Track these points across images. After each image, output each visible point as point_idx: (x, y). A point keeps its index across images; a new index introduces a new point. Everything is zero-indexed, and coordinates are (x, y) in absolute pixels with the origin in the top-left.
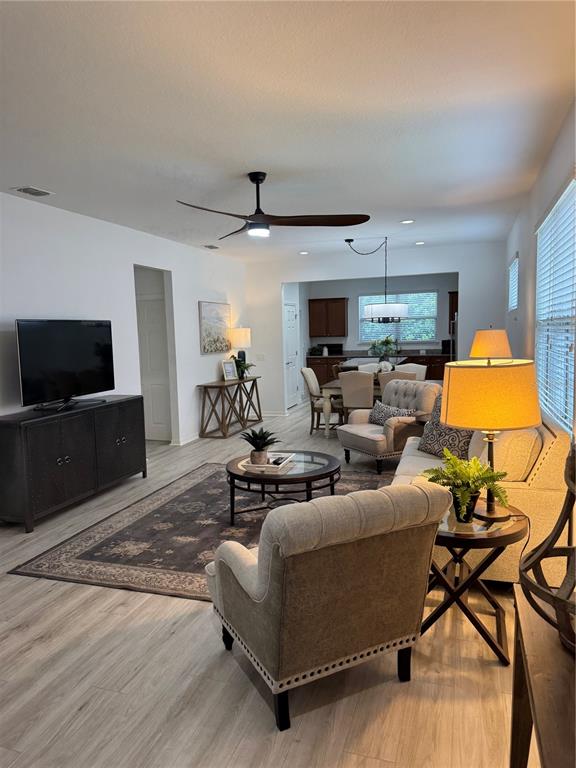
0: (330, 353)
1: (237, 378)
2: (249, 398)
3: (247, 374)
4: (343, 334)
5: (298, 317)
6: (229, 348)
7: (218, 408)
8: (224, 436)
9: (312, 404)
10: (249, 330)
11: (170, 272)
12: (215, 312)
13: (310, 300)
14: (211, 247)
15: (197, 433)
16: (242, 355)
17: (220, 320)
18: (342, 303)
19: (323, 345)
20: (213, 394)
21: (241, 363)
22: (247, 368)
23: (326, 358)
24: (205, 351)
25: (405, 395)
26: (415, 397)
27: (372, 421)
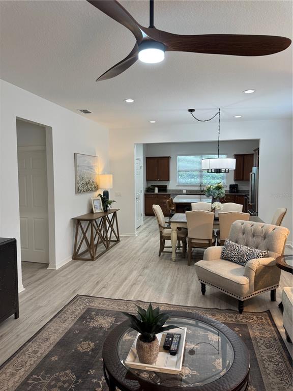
0: (159, 191)
1: (103, 211)
2: (111, 226)
3: (110, 207)
4: (168, 179)
5: (142, 168)
6: (97, 188)
7: (88, 235)
8: (92, 259)
9: (161, 233)
10: (111, 175)
11: (51, 128)
12: (87, 162)
13: (147, 158)
14: (86, 112)
15: (71, 256)
16: (106, 194)
17: (91, 168)
18: (167, 159)
19: (155, 186)
20: (84, 225)
21: (105, 199)
22: (110, 203)
23: (156, 194)
24: (78, 191)
25: (254, 236)
26: (264, 238)
27: (224, 257)
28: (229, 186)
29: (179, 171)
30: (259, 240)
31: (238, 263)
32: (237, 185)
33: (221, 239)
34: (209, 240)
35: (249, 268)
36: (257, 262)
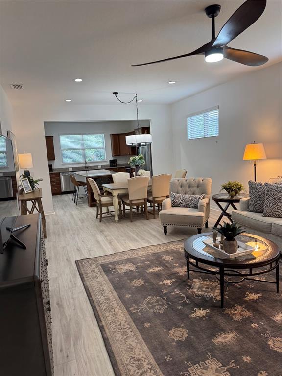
1: (32, 191)
6: (18, 169)
9: (101, 201)
10: (31, 155)
16: (27, 173)
17: (15, 147)
22: (37, 182)
25: (189, 187)
26: (198, 187)
27: (175, 205)
28: (109, 162)
29: (63, 150)
30: (195, 189)
31: (186, 207)
32: (116, 160)
33: (154, 196)
34: (145, 199)
35: (202, 206)
36: (205, 201)
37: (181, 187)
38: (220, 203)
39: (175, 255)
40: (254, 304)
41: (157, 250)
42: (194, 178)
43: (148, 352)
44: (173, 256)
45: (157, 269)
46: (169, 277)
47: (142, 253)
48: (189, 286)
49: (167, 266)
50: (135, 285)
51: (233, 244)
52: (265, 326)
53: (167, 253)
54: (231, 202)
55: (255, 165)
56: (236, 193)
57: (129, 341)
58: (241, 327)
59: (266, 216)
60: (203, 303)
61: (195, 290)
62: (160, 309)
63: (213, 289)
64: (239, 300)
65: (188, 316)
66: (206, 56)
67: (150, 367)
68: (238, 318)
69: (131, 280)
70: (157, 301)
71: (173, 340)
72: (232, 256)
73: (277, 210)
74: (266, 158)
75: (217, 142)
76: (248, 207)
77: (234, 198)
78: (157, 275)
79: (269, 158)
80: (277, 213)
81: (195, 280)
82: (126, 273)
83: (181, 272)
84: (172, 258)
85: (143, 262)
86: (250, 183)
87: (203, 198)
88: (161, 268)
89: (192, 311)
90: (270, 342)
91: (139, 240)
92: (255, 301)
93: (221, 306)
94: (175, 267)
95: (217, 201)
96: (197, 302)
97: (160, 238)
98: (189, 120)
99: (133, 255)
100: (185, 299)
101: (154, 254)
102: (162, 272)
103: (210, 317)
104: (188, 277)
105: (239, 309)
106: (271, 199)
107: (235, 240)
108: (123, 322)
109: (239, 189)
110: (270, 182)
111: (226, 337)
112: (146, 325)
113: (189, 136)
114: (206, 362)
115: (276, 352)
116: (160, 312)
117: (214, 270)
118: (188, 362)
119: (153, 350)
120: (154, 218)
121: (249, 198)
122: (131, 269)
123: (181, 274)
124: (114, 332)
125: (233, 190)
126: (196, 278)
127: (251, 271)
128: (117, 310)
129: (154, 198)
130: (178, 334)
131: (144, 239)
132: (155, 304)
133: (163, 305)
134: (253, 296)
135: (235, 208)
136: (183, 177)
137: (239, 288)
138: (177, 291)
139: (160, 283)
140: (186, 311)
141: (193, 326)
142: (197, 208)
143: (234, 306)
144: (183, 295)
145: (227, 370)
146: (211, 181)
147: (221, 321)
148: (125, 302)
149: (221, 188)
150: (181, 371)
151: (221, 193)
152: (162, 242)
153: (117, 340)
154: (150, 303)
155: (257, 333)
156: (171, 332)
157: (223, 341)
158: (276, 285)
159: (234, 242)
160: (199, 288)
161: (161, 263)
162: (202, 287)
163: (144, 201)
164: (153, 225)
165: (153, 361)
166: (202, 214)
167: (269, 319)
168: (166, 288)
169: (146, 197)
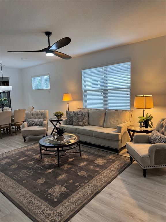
25: (37, 115)
26: (42, 115)
27: (29, 125)
30: (40, 116)
31: (36, 126)
33: (15, 122)
34: (9, 124)
35: (45, 124)
36: (46, 122)
37: (32, 115)
38: (53, 122)
39: (32, 150)
40: (72, 162)
41: (22, 150)
42: (39, 110)
43: (28, 191)
44: (32, 151)
45: (24, 158)
46: (31, 160)
47: (13, 153)
48: (42, 162)
49: (29, 156)
50: (13, 168)
51: (62, 137)
52: (77, 169)
53: (28, 150)
54: (58, 121)
55: (68, 103)
56: (61, 117)
57: (17, 190)
58: (67, 171)
59: (74, 126)
60: (50, 167)
61: (46, 163)
62: (30, 174)
63: (54, 161)
64: (66, 162)
65: (44, 174)
66: (46, 53)
67: (30, 196)
68: (66, 168)
69: (10, 166)
70: (27, 171)
71: (39, 184)
72: (62, 142)
73: (78, 123)
74: (72, 100)
75: (49, 92)
76: (66, 123)
77: (60, 119)
78: (25, 161)
79: (74, 100)
80: (78, 124)
81: (45, 159)
82: (6, 164)
83: (37, 157)
84: (31, 152)
85: (15, 157)
86: (67, 112)
87: (45, 121)
88: (26, 157)
89: (46, 171)
90: (79, 174)
91: (9, 147)
92: (72, 161)
93: (59, 166)
94: (34, 156)
95: (51, 121)
96: (47, 167)
97: (22, 144)
98: (33, 79)
99: (8, 155)
100: (41, 167)
101: (20, 152)
102: (27, 159)
103: (54, 171)
104: (41, 158)
105: (66, 165)
106: (75, 118)
107: (63, 135)
108: (11, 184)
109: (62, 115)
110: (75, 111)
111: (62, 177)
112: (24, 182)
113: (34, 88)
114: (55, 187)
115: (81, 176)
116: (30, 175)
117: (53, 153)
118: (47, 189)
119: (30, 190)
120: (16, 135)
121: (66, 119)
122: (9, 161)
123: (37, 158)
124: (7, 189)
125: (59, 115)
126: (45, 158)
127: (70, 148)
128: (6, 180)
129: (15, 123)
130: (41, 181)
131: (12, 146)
132: (27, 173)
133: (31, 172)
134: (71, 160)
135: (60, 124)
136: (32, 110)
137: (65, 158)
138: (37, 165)
139: (27, 164)
140: (43, 172)
141: (47, 176)
142: (42, 126)
143: (64, 165)
144: (40, 166)
145: (64, 187)
146: (48, 111)
147: (59, 171)
148: (10, 176)
149: (53, 115)
150: (44, 193)
151: (54, 117)
152: (23, 146)
153: (10, 191)
154: (24, 173)
155: (74, 172)
156: (37, 181)
157: (61, 178)
158: (79, 153)
159: (63, 136)
160: (47, 162)
161: (25, 156)
162: (49, 161)
163: (9, 125)
164: (16, 138)
165: (31, 193)
166: (45, 128)
167: (78, 166)
168: (31, 165)
169: (10, 123)
